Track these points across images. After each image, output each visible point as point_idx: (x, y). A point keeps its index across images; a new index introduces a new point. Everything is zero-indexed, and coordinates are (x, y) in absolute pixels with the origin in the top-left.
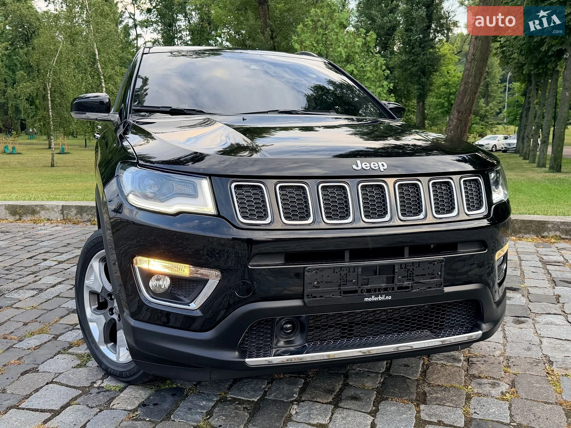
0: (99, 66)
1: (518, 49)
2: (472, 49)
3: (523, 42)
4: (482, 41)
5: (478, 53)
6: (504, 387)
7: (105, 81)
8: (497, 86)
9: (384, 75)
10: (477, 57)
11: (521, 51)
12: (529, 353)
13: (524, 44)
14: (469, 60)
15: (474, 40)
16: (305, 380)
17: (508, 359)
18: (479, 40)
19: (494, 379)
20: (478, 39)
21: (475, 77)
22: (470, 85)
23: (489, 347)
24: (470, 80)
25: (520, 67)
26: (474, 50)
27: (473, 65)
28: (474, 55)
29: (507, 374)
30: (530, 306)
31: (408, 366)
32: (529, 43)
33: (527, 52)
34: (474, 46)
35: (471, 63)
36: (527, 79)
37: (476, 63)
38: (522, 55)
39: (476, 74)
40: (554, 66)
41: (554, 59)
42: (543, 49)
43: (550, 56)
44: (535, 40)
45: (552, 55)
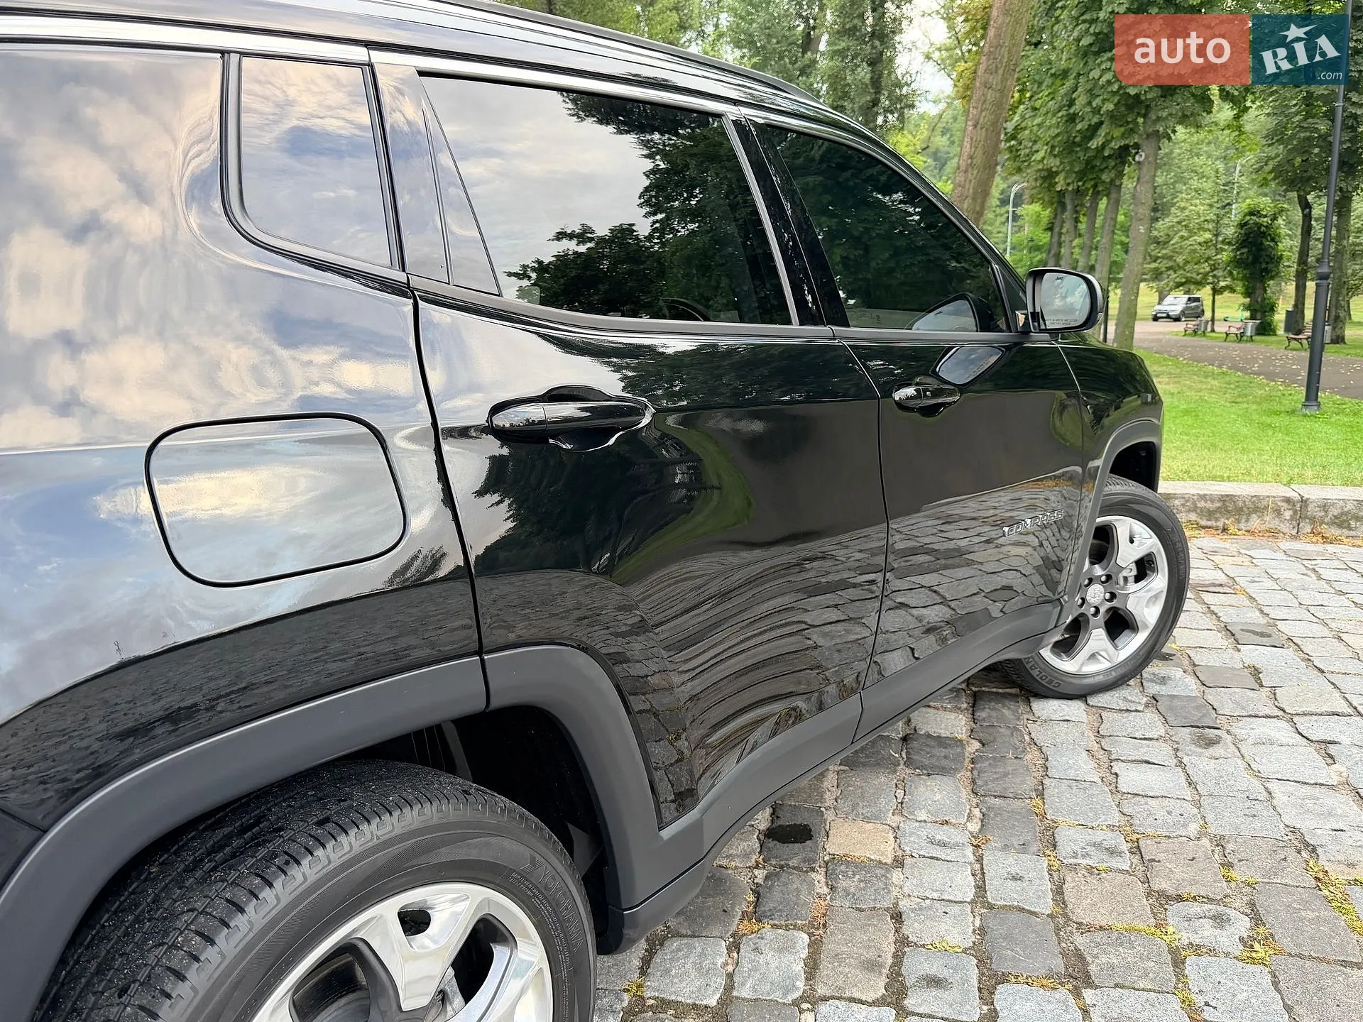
1: (1047, 144)
2: (968, 146)
3: (1055, 131)
4: (987, 130)
5: (979, 153)
6: (1242, 925)
8: (994, 211)
10: (978, 160)
11: (1053, 147)
12: (1257, 824)
13: (1058, 135)
14: (963, 167)
15: (970, 128)
16: (810, 935)
17: (1219, 842)
18: (982, 128)
19: (1211, 900)
20: (979, 127)
23: (1169, 813)
24: (965, 206)
25: (1048, 177)
26: (971, 147)
28: (971, 157)
29: (1233, 885)
30: (1210, 699)
31: (1021, 879)
32: (1067, 132)
33: (1064, 150)
34: (972, 139)
35: (965, 172)
36: (1055, 200)
37: (975, 172)
38: (1055, 156)
39: (975, 193)
40: (1113, 176)
41: (1113, 164)
42: (1094, 144)
43: (1105, 159)
44: (1079, 127)
45: (1110, 157)
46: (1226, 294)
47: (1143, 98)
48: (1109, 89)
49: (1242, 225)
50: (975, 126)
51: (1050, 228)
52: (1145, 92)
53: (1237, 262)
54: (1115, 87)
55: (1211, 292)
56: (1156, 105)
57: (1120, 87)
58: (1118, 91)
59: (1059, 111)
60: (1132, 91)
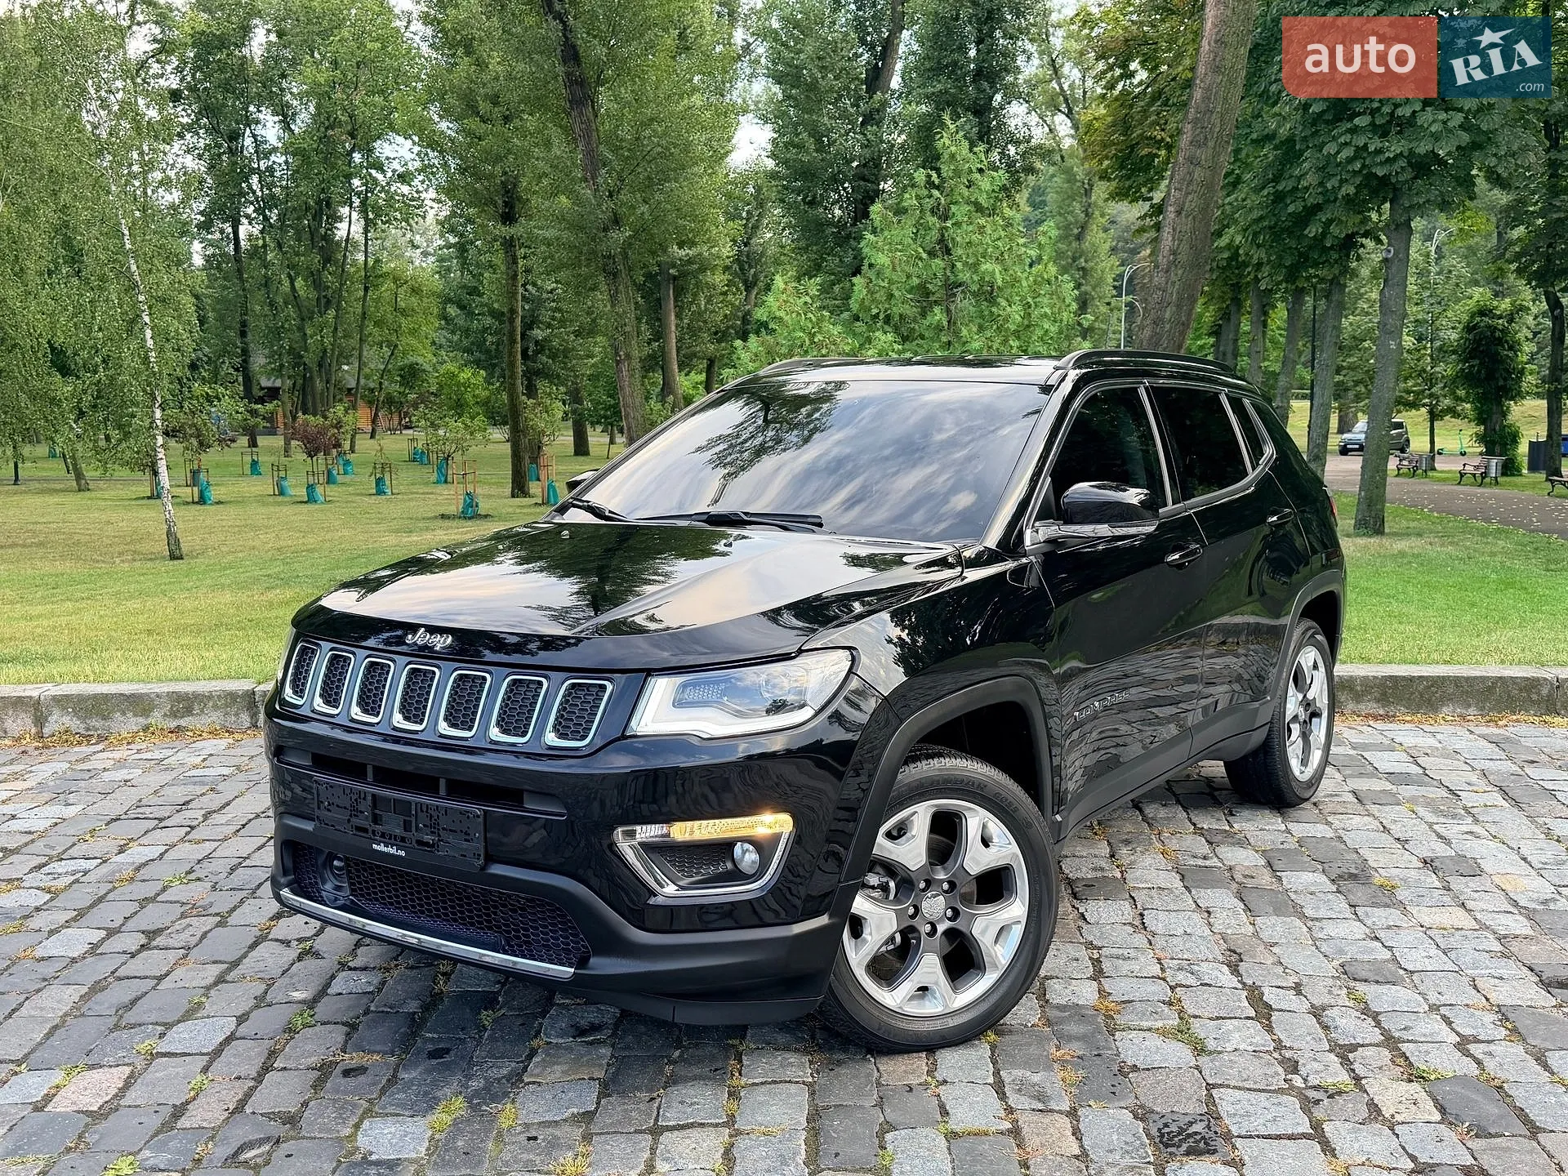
0: (134, 268)
4: (1194, 218)
5: (1184, 248)
7: (150, 307)
9: (1079, 324)
10: (1183, 257)
15: (1172, 216)
18: (1187, 217)
21: (1179, 306)
22: (1168, 326)
24: (1167, 315)
27: (1173, 278)
28: (1174, 253)
33: (1271, 237)
34: (1174, 230)
35: (1167, 272)
37: (1180, 272)
40: (1337, 272)
41: (1336, 256)
42: (1312, 231)
43: (1325, 250)
44: (1291, 209)
45: (1332, 247)
46: (1447, 418)
47: (1393, 180)
48: (1350, 168)
49: (1469, 328)
50: (1179, 213)
51: (1216, 332)
52: (1397, 173)
53: (1467, 378)
54: (1358, 166)
55: (1427, 416)
56: (1410, 189)
57: (1364, 166)
58: (1360, 171)
59: (1263, 188)
60: (1380, 172)
